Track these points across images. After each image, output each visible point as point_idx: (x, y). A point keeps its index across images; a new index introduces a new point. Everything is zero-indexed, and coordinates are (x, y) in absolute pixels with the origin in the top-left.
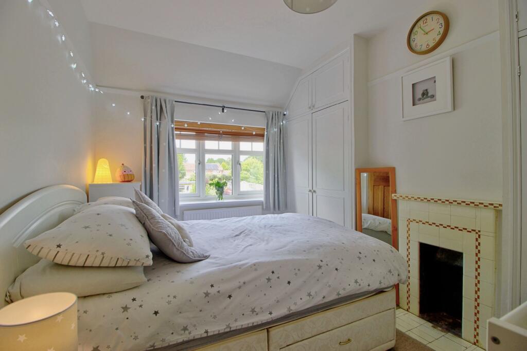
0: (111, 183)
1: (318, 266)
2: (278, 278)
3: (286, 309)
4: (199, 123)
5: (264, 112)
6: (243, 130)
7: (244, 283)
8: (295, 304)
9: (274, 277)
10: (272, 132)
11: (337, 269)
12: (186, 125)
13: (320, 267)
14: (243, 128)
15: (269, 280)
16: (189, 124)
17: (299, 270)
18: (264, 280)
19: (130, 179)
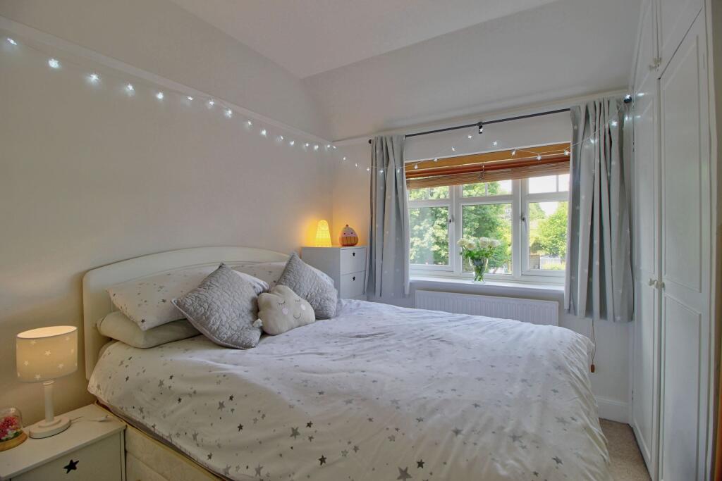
0: (331, 246)
1: (293, 429)
2: (232, 410)
3: (225, 467)
4: (436, 160)
5: (569, 110)
6: (514, 157)
7: (195, 392)
8: (238, 467)
9: (229, 405)
10: (586, 147)
11: (323, 460)
12: (416, 167)
13: (295, 433)
14: (514, 153)
15: (221, 405)
16: (420, 164)
17: (263, 416)
18: (216, 402)
19: (353, 242)
